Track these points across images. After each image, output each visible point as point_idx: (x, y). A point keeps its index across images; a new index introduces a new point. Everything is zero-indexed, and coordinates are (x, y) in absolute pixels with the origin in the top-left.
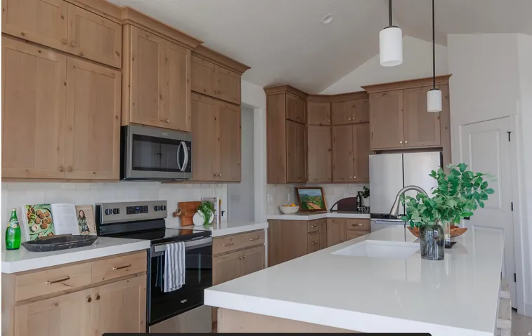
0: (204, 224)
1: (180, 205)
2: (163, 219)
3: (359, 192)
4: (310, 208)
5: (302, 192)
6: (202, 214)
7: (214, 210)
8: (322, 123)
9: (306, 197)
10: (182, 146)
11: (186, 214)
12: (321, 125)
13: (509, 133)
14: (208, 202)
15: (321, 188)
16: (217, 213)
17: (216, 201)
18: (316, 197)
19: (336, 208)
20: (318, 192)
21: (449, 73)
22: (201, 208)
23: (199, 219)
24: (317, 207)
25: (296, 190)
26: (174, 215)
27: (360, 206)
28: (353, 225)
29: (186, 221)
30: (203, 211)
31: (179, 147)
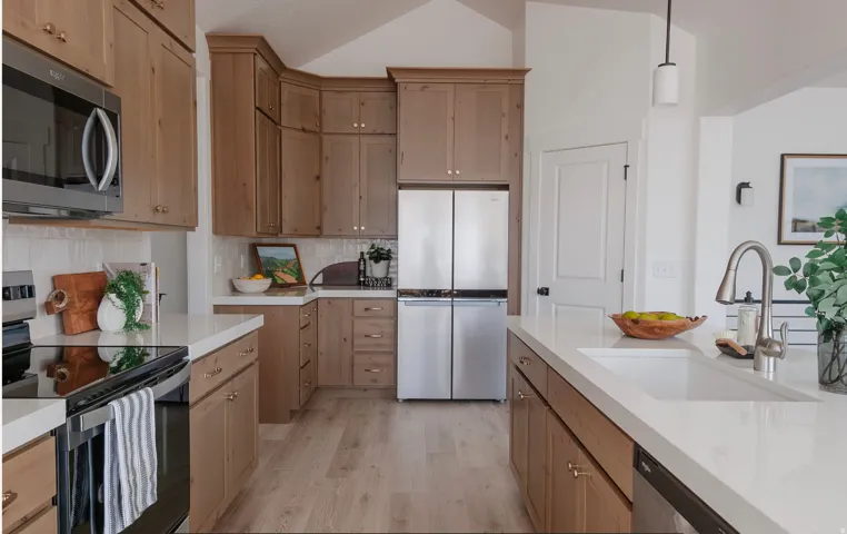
0: (128, 327)
1: (57, 280)
2: (20, 322)
3: (362, 253)
4: (280, 281)
5: (264, 252)
6: (119, 302)
7: (143, 293)
8: (306, 127)
9: (271, 261)
10: (97, 120)
11: (78, 305)
12: (304, 130)
13: (626, 167)
14: (128, 273)
15: (294, 246)
16: (152, 298)
17: (149, 272)
18: (287, 261)
19: (319, 280)
20: (289, 253)
21: (527, 67)
22: (114, 288)
23: (111, 314)
24: (291, 279)
25: (253, 248)
26: (48, 308)
27: (365, 277)
28: (366, 309)
29: (77, 321)
30: (120, 295)
31: (90, 121)
